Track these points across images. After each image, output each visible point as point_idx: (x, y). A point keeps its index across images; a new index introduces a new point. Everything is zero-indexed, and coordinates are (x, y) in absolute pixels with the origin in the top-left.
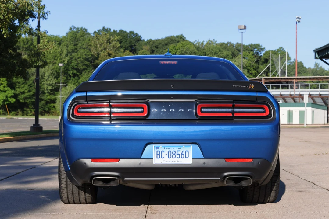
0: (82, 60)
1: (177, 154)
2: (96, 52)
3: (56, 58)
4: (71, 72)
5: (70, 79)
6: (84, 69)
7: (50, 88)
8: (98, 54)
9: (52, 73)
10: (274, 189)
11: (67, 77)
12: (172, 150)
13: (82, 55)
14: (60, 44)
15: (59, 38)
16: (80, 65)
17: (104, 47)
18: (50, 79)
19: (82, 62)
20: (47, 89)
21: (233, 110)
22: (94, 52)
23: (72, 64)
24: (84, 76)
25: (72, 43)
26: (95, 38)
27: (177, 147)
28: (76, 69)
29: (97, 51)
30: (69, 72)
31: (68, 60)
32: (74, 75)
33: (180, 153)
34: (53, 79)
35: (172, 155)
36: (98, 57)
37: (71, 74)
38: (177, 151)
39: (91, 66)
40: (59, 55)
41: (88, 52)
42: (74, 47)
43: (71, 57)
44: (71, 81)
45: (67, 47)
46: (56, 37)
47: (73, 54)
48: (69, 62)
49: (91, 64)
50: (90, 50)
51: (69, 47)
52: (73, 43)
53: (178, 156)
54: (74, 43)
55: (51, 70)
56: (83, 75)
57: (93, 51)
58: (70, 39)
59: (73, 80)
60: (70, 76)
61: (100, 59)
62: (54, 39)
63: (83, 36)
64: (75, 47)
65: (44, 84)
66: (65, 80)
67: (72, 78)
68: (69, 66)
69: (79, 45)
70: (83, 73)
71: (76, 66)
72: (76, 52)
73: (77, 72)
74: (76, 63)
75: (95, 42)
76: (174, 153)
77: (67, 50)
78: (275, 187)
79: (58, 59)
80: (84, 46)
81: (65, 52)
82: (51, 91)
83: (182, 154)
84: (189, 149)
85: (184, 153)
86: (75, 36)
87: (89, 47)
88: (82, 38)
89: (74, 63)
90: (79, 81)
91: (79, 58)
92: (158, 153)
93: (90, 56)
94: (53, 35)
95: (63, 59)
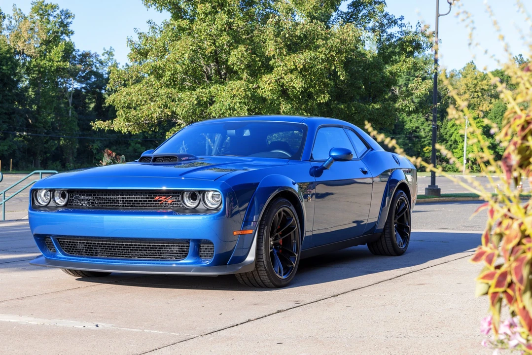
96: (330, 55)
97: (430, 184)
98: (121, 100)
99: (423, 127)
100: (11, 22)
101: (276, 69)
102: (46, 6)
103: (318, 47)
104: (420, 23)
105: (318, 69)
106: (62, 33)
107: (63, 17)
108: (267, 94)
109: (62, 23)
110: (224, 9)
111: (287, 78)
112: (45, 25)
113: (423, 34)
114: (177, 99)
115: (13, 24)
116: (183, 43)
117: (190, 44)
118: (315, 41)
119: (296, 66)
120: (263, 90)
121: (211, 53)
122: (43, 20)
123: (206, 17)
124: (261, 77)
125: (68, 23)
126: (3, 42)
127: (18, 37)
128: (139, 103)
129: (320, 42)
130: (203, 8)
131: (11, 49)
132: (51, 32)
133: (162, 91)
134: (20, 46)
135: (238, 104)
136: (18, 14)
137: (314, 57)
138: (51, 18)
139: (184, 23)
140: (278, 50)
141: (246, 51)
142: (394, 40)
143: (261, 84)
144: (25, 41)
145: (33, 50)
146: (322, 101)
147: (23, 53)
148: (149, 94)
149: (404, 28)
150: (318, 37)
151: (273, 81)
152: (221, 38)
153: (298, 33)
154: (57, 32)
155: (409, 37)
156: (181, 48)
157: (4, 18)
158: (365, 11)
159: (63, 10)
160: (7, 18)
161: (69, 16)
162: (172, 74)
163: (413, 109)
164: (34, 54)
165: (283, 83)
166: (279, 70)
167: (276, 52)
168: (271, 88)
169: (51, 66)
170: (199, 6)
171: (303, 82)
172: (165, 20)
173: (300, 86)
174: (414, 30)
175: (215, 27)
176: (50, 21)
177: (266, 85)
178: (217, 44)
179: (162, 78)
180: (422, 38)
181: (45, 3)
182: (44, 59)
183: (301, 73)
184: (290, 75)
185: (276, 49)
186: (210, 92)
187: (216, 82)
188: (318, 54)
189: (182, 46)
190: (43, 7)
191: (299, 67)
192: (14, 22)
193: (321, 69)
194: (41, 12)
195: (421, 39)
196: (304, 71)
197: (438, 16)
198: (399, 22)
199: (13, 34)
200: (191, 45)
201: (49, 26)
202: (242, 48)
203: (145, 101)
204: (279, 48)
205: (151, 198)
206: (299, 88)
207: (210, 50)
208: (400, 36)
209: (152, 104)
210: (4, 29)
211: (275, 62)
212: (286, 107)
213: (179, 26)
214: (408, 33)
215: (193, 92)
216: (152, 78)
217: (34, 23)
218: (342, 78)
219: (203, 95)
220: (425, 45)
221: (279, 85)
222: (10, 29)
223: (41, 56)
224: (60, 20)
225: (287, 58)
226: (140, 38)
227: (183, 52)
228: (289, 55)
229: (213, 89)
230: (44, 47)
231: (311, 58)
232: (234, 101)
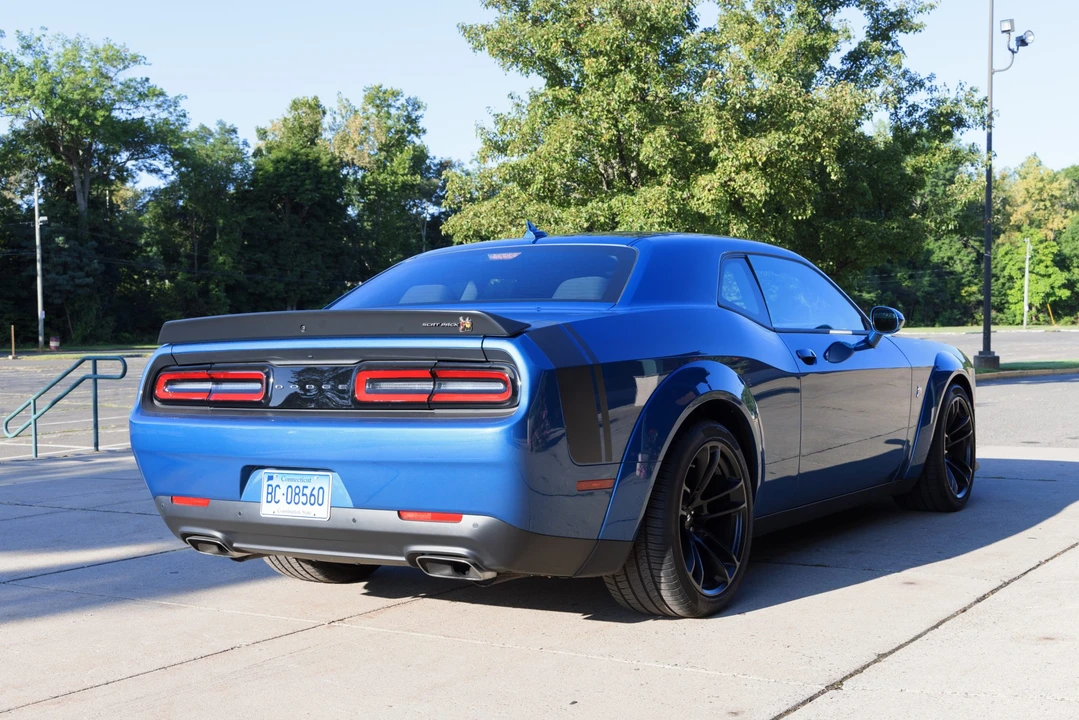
1: (303, 495)
10: (663, 586)
12: (294, 485)
21: (434, 385)
27: (305, 478)
33: (307, 492)
35: (294, 495)
38: (304, 487)
53: (303, 499)
76: (297, 491)
78: (663, 580)
83: (312, 495)
84: (326, 483)
85: (315, 492)
92: (270, 491)
96: (812, 137)
97: (982, 350)
98: (462, 225)
99: (959, 257)
100: (334, 118)
101: (720, 165)
102: (384, 93)
103: (792, 124)
104: (963, 84)
105: (792, 162)
106: (410, 132)
107: (410, 108)
108: (707, 209)
109: (408, 117)
110: (630, 66)
111: (740, 180)
112: (384, 121)
113: (969, 103)
114: (552, 220)
115: (338, 122)
116: (562, 125)
117: (573, 126)
118: (786, 114)
119: (755, 158)
120: (700, 202)
121: (611, 141)
122: (381, 114)
123: (601, 80)
124: (696, 180)
125: (417, 118)
126: (323, 149)
127: (345, 140)
128: (492, 229)
129: (796, 115)
130: (593, 65)
131: (336, 159)
132: (393, 130)
133: (530, 209)
134: (349, 154)
135: (657, 226)
136: (345, 107)
137: (785, 142)
138: (393, 111)
139: (565, 93)
140: (722, 132)
141: (670, 136)
142: (920, 113)
143: (696, 191)
144: (355, 146)
145: (367, 160)
146: (800, 218)
147: (353, 163)
148: (508, 214)
149: (936, 95)
150: (791, 106)
151: (716, 185)
152: (627, 115)
153: (756, 101)
154: (402, 132)
155: (944, 109)
156: (558, 134)
157: (324, 113)
158: (870, 67)
159: (409, 98)
160: (328, 113)
161: (419, 107)
162: (545, 179)
163: (955, 226)
164: (368, 165)
165: (734, 189)
166: (726, 167)
167: (721, 136)
168: (713, 197)
169: (394, 183)
170: (587, 61)
171: (768, 184)
172: (532, 89)
173: (762, 192)
174: (952, 96)
175: (616, 96)
176: (390, 114)
177: (705, 192)
178: (620, 126)
179: (530, 186)
180: (966, 110)
181: (384, 88)
182: (383, 172)
183: (763, 169)
184: (744, 174)
185: (720, 130)
186: (610, 208)
187: (621, 190)
188: (791, 136)
189: (561, 131)
190: (381, 95)
191: (760, 160)
192: (339, 118)
193: (798, 162)
194: (378, 102)
195: (967, 112)
196: (769, 167)
197: (993, 73)
198: (928, 84)
199: (338, 137)
200: (575, 129)
201: (390, 123)
202: (662, 131)
203: (503, 226)
204: (725, 129)
206: (761, 196)
207: (607, 137)
208: (930, 107)
209: (514, 229)
210: (325, 130)
211: (720, 153)
212: (738, 229)
213: (555, 98)
214: (944, 101)
215: (583, 209)
216: (514, 186)
217: (368, 119)
218: (833, 177)
219: (599, 212)
220: (971, 121)
221: (727, 191)
222: (334, 130)
223: (379, 168)
224: (406, 113)
225: (740, 145)
226: (496, 123)
227: (562, 141)
228: (742, 139)
229: (614, 202)
230: (383, 153)
231: (779, 143)
232: (650, 220)
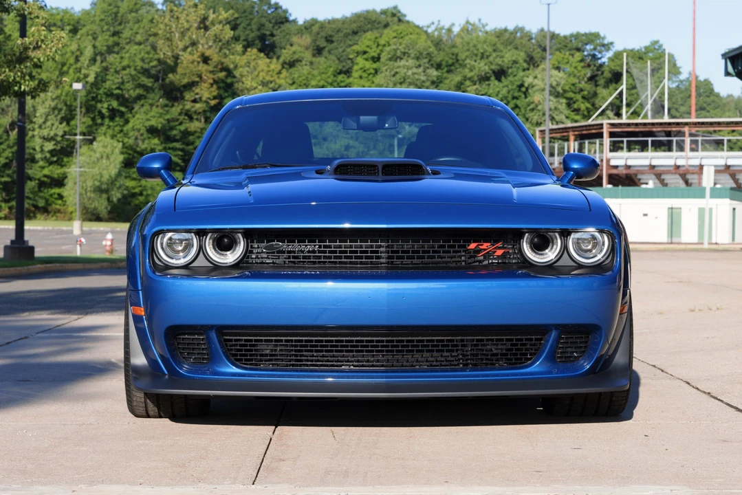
0: (133, 72)
2: (170, 54)
3: (65, 68)
4: (105, 105)
5: (102, 124)
6: (139, 97)
7: (49, 146)
8: (176, 58)
9: (54, 109)
11: (93, 119)
13: (134, 61)
14: (74, 31)
15: (71, 15)
16: (129, 86)
17: (190, 38)
18: (49, 124)
19: (134, 80)
20: (42, 151)
22: (164, 52)
23: (108, 83)
24: (137, 116)
25: (106, 28)
26: (168, 17)
28: (118, 97)
29: (173, 51)
30: (99, 105)
31: (96, 73)
32: (113, 114)
34: (57, 124)
36: (176, 64)
37: (104, 111)
39: (156, 91)
40: (72, 60)
41: (148, 53)
42: (111, 39)
43: (104, 64)
44: (104, 128)
45: (95, 39)
46: (66, 12)
47: (111, 58)
48: (100, 79)
49: (156, 85)
50: (154, 48)
51: (100, 38)
52: (108, 30)
54: (112, 29)
55: (53, 100)
56: (136, 113)
57: (161, 50)
58: (103, 17)
59: (109, 127)
60: (103, 117)
61: (179, 70)
62: (59, 17)
63: (137, 11)
64: (116, 38)
65: (33, 136)
66: (90, 126)
67: (107, 121)
68: (98, 89)
69: (127, 34)
70: (137, 107)
71: (118, 88)
72: (118, 53)
73: (121, 104)
74: (116, 81)
75: (166, 25)
77: (94, 47)
79: (71, 71)
80: (139, 38)
81: (89, 52)
82: (53, 156)
86: (115, 10)
87: (152, 39)
88: (133, 14)
89: (111, 82)
90: (125, 129)
91: (124, 69)
93: (155, 63)
94: (57, 9)
95: (83, 71)
97: (13, 239)
205: (449, 246)
